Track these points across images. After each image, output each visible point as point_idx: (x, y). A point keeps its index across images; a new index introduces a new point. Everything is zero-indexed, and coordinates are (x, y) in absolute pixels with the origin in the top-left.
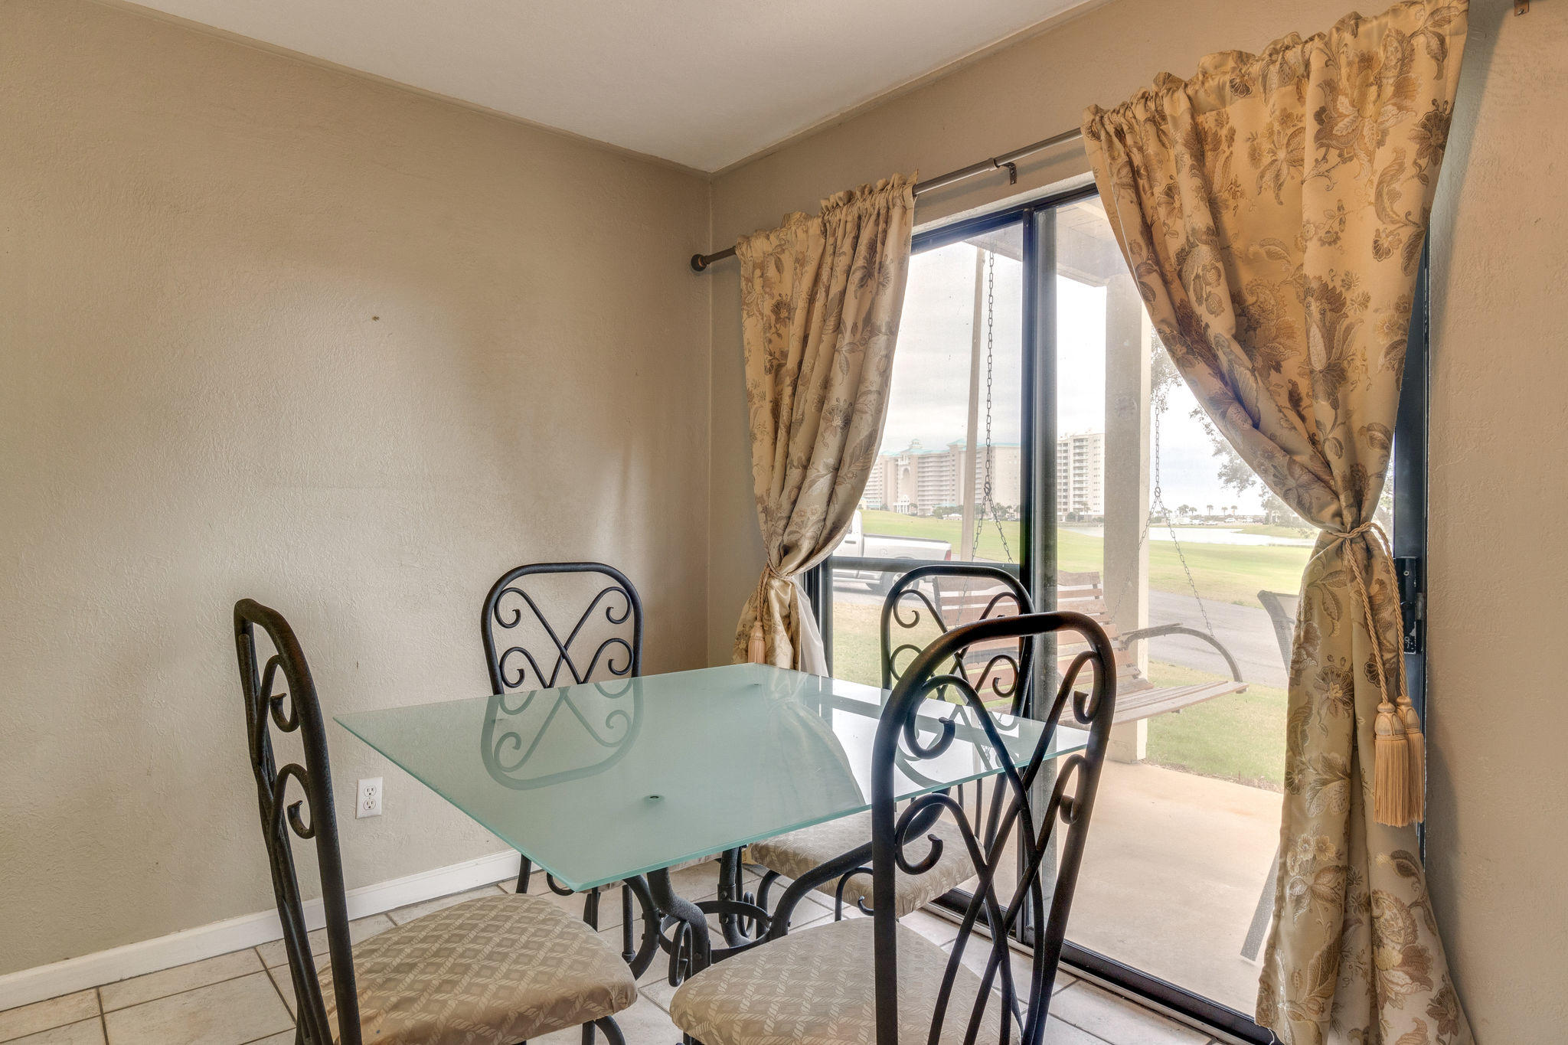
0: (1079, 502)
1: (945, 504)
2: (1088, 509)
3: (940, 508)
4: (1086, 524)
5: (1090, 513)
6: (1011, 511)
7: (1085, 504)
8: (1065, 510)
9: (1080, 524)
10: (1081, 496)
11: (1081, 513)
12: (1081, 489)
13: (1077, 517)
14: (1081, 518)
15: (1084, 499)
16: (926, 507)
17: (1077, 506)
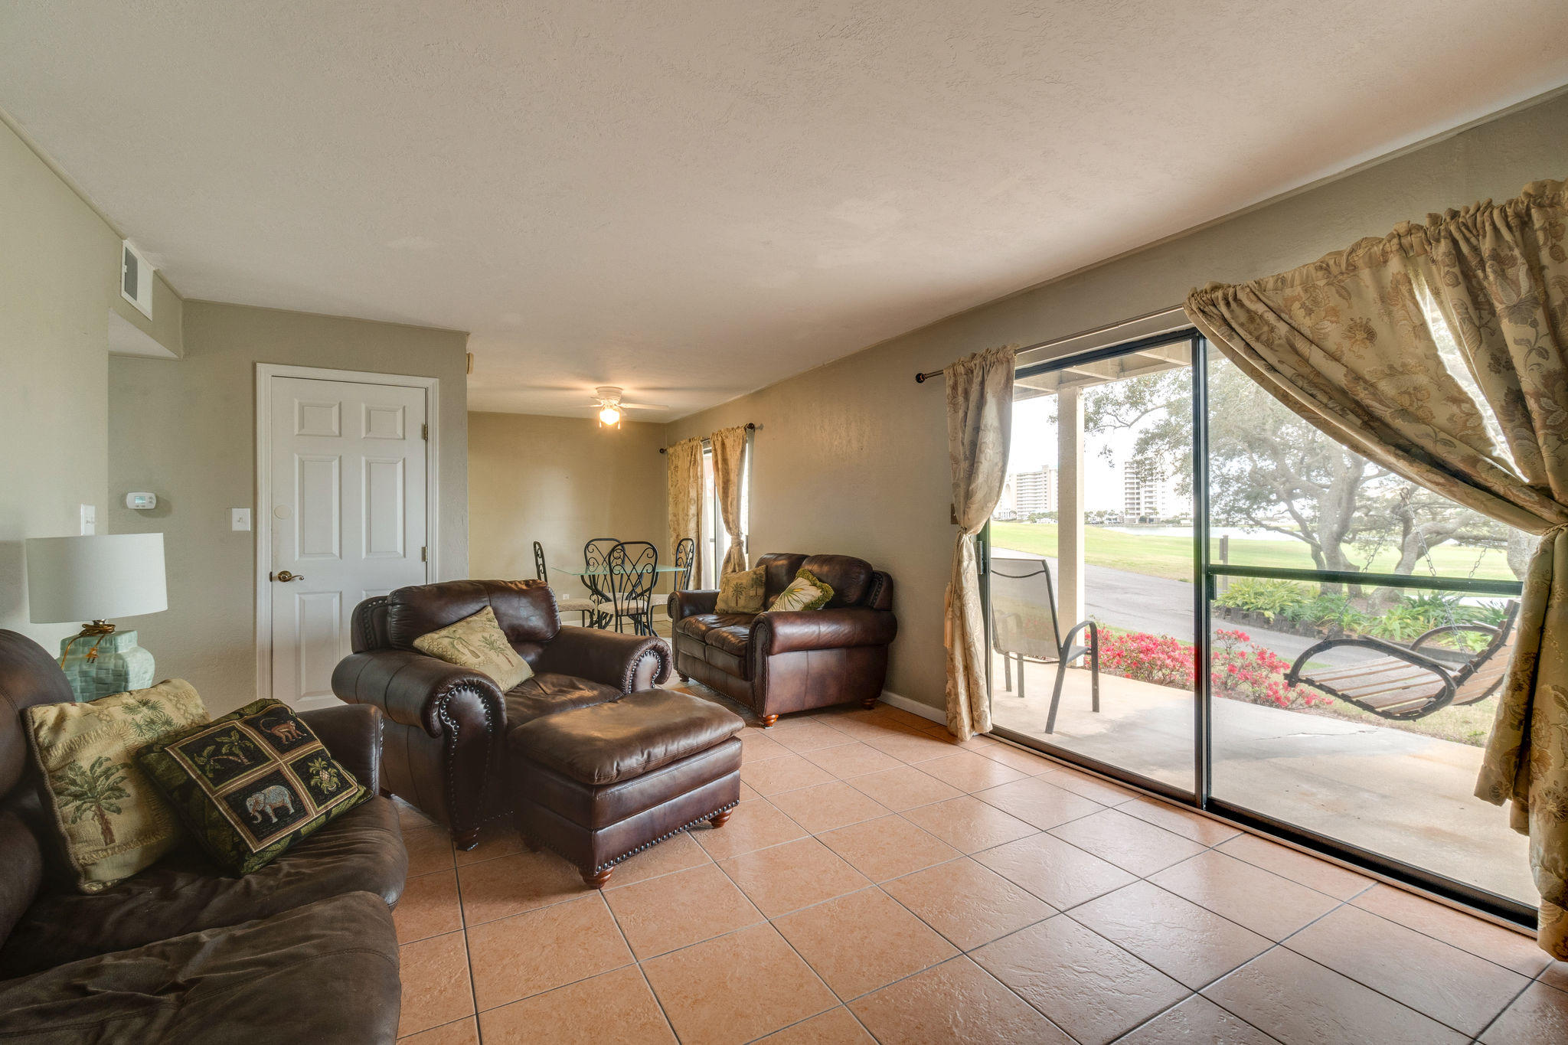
0: (1150, 508)
1: (1037, 511)
2: (1157, 513)
3: (1034, 514)
4: (1155, 525)
5: (1158, 516)
6: (1092, 516)
7: (1155, 509)
8: (1139, 514)
9: (1151, 525)
10: (1151, 503)
11: (1151, 517)
12: (1151, 497)
13: (1148, 520)
14: (1151, 520)
15: (1153, 505)
16: (1023, 513)
17: (1148, 511)
